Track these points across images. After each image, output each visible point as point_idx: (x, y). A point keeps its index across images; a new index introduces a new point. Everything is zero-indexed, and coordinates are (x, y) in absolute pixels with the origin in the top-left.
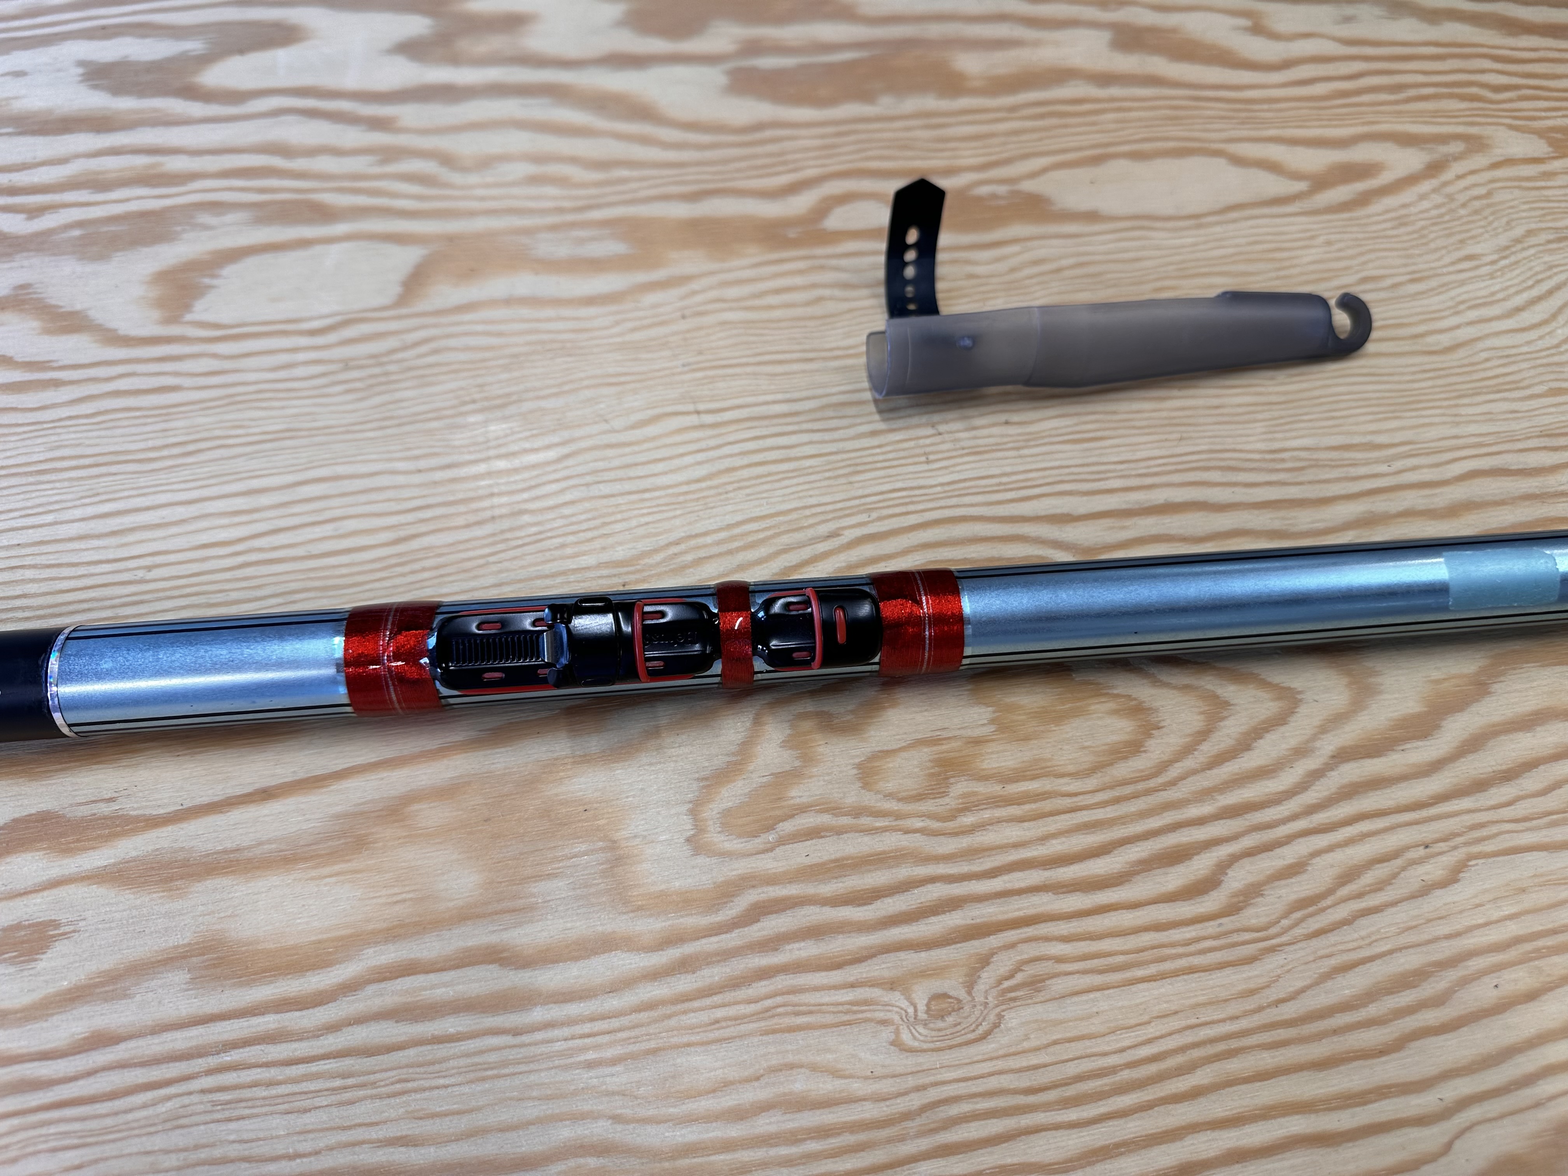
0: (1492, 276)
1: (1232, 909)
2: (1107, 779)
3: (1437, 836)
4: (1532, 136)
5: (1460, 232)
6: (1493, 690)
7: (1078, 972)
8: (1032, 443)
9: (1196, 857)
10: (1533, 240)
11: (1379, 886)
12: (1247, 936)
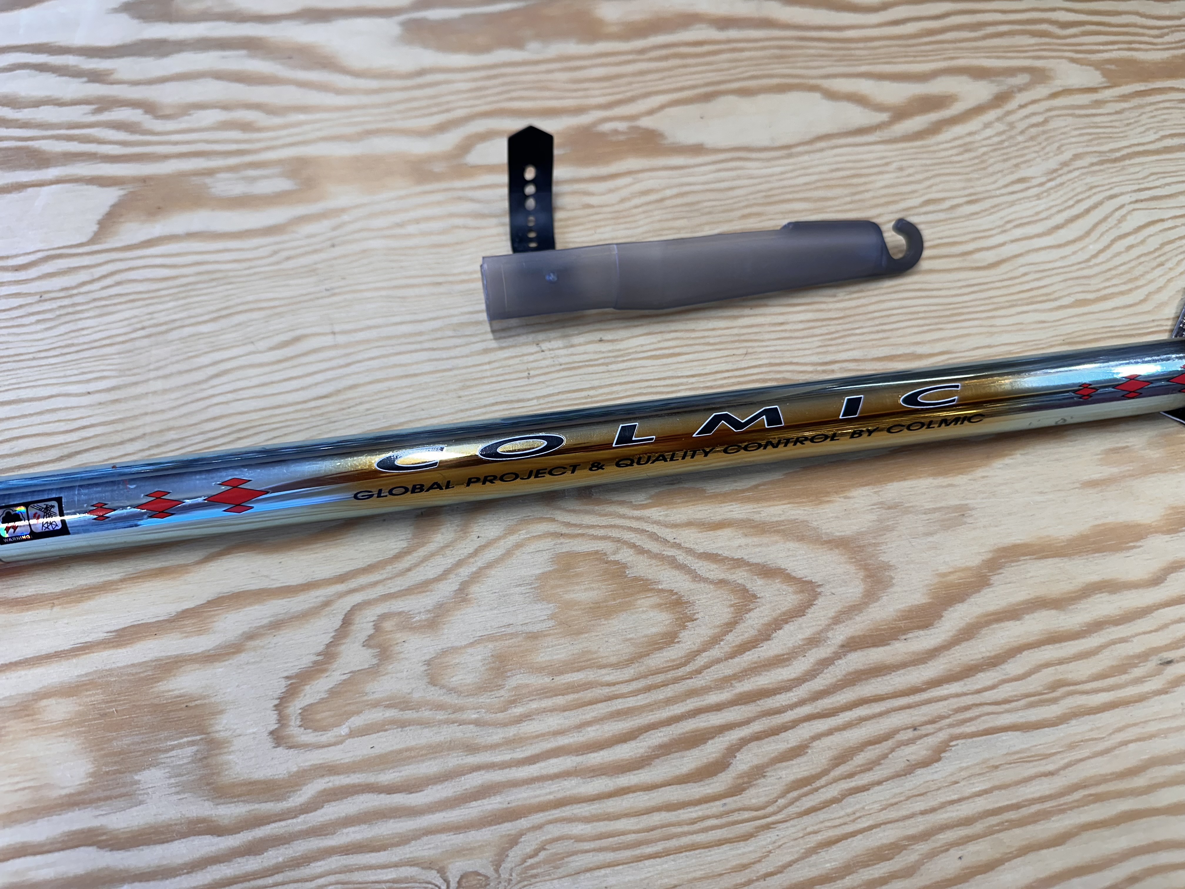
0: (1038, 197)
1: (736, 790)
2: (643, 669)
3: (925, 719)
4: (1088, 68)
5: (1016, 157)
6: (991, 582)
7: (594, 850)
8: (620, 359)
9: (710, 742)
10: (1079, 163)
11: (868, 767)
12: (746, 815)
